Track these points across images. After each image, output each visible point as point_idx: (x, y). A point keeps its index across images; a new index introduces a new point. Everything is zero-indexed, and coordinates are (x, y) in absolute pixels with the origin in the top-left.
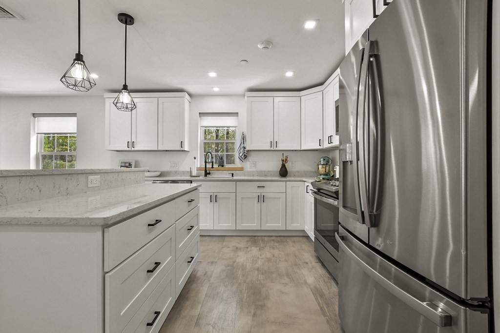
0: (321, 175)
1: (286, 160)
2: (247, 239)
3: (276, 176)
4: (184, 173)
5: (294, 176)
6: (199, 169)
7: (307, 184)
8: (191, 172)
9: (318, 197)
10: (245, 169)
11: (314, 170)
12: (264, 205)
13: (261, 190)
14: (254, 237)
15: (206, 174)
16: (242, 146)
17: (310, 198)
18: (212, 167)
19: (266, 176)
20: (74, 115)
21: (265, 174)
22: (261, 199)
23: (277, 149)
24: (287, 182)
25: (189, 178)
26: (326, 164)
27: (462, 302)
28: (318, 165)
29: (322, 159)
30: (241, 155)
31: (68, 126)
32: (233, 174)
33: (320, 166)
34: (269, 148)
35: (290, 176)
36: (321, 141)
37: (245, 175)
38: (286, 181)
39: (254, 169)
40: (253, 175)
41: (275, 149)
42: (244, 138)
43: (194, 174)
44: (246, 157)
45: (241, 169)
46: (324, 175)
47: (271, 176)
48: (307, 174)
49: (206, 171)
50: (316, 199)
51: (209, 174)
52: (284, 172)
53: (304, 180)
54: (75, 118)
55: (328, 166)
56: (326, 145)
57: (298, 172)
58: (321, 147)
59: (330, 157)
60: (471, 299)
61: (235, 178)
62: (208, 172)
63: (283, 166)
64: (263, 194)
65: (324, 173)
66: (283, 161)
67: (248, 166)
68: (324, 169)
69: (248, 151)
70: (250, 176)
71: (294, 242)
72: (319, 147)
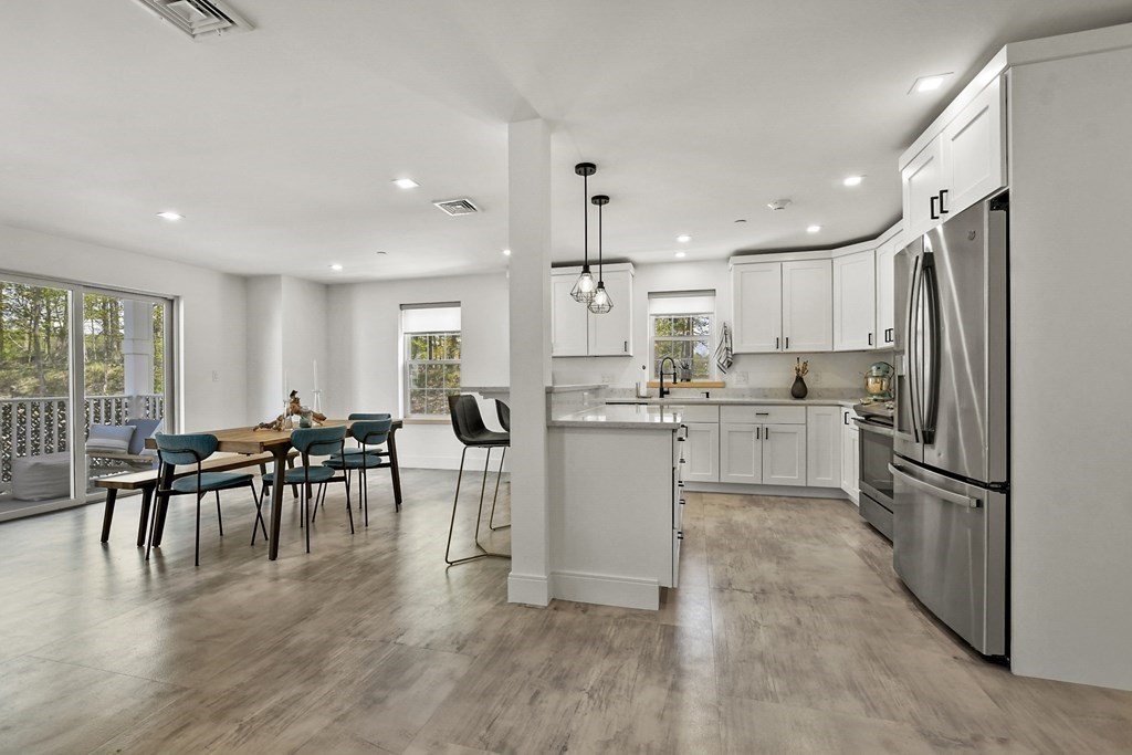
0: (872, 395)
1: (804, 369)
2: (739, 497)
3: (786, 398)
4: (624, 391)
5: (820, 397)
6: (650, 385)
7: (844, 410)
8: (637, 390)
9: (866, 427)
10: (728, 386)
11: (858, 386)
12: (767, 444)
13: (763, 420)
14: (752, 495)
15: (663, 393)
16: (724, 345)
17: (852, 433)
18: (675, 382)
19: (766, 396)
20: (457, 304)
21: (764, 392)
22: (763, 434)
23: (788, 350)
24: (809, 407)
25: (634, 399)
26: (883, 376)
27: (986, 486)
28: (866, 378)
29: (874, 368)
30: (721, 361)
31: (445, 321)
32: (708, 394)
33: (870, 380)
34: (774, 350)
35: (812, 398)
36: (873, 337)
37: (727, 395)
38: (806, 405)
39: (744, 386)
40: (743, 396)
41: (785, 350)
42: (727, 333)
43: (643, 392)
44: (730, 364)
45: (723, 385)
46: (878, 395)
47: (776, 396)
48: (843, 394)
49: (662, 389)
50: (862, 432)
51: (668, 393)
52: (800, 391)
53: (840, 402)
54: (457, 310)
55: (886, 379)
56: (882, 344)
57: (827, 390)
58: (873, 347)
59: (891, 363)
60: (993, 483)
61: (711, 399)
62: (665, 389)
63: (799, 379)
64: (766, 426)
65: (880, 392)
66: (798, 370)
67: (733, 379)
68: (879, 385)
69: (733, 355)
70: (738, 397)
71: (822, 505)
72: (869, 347)
